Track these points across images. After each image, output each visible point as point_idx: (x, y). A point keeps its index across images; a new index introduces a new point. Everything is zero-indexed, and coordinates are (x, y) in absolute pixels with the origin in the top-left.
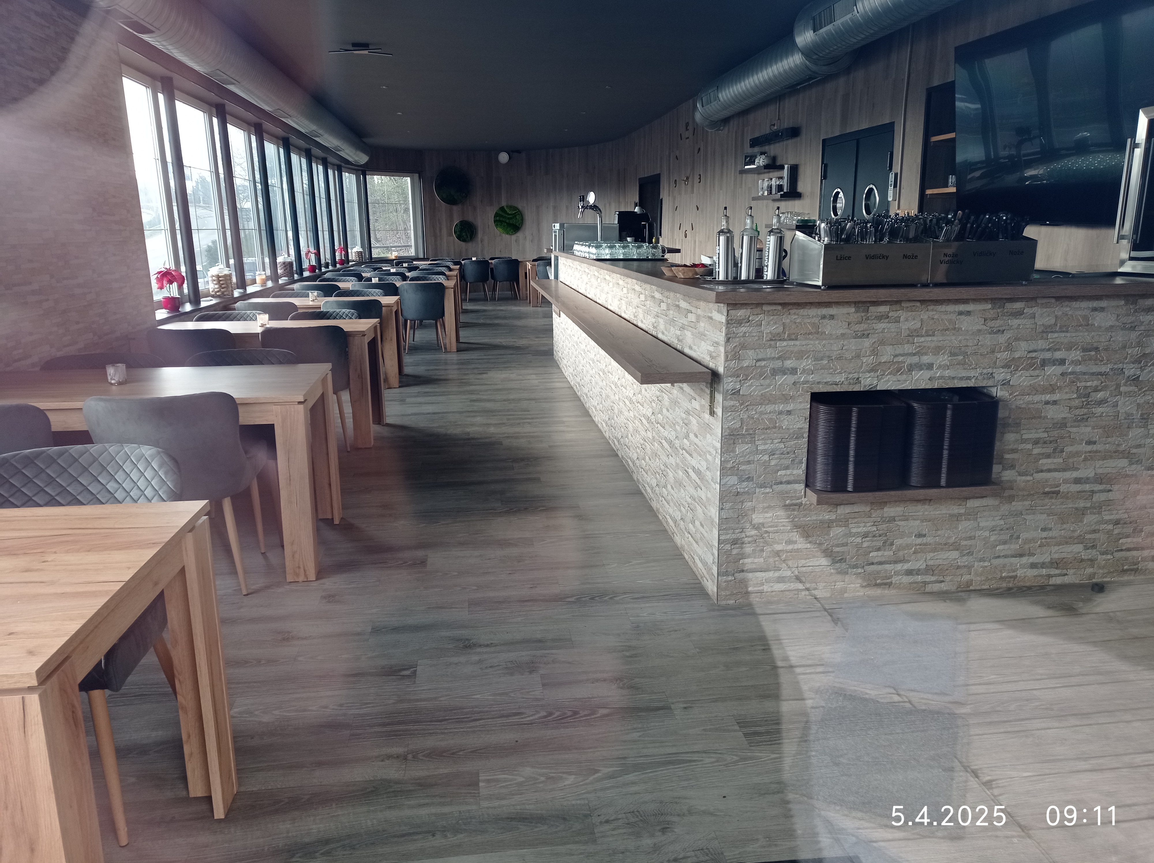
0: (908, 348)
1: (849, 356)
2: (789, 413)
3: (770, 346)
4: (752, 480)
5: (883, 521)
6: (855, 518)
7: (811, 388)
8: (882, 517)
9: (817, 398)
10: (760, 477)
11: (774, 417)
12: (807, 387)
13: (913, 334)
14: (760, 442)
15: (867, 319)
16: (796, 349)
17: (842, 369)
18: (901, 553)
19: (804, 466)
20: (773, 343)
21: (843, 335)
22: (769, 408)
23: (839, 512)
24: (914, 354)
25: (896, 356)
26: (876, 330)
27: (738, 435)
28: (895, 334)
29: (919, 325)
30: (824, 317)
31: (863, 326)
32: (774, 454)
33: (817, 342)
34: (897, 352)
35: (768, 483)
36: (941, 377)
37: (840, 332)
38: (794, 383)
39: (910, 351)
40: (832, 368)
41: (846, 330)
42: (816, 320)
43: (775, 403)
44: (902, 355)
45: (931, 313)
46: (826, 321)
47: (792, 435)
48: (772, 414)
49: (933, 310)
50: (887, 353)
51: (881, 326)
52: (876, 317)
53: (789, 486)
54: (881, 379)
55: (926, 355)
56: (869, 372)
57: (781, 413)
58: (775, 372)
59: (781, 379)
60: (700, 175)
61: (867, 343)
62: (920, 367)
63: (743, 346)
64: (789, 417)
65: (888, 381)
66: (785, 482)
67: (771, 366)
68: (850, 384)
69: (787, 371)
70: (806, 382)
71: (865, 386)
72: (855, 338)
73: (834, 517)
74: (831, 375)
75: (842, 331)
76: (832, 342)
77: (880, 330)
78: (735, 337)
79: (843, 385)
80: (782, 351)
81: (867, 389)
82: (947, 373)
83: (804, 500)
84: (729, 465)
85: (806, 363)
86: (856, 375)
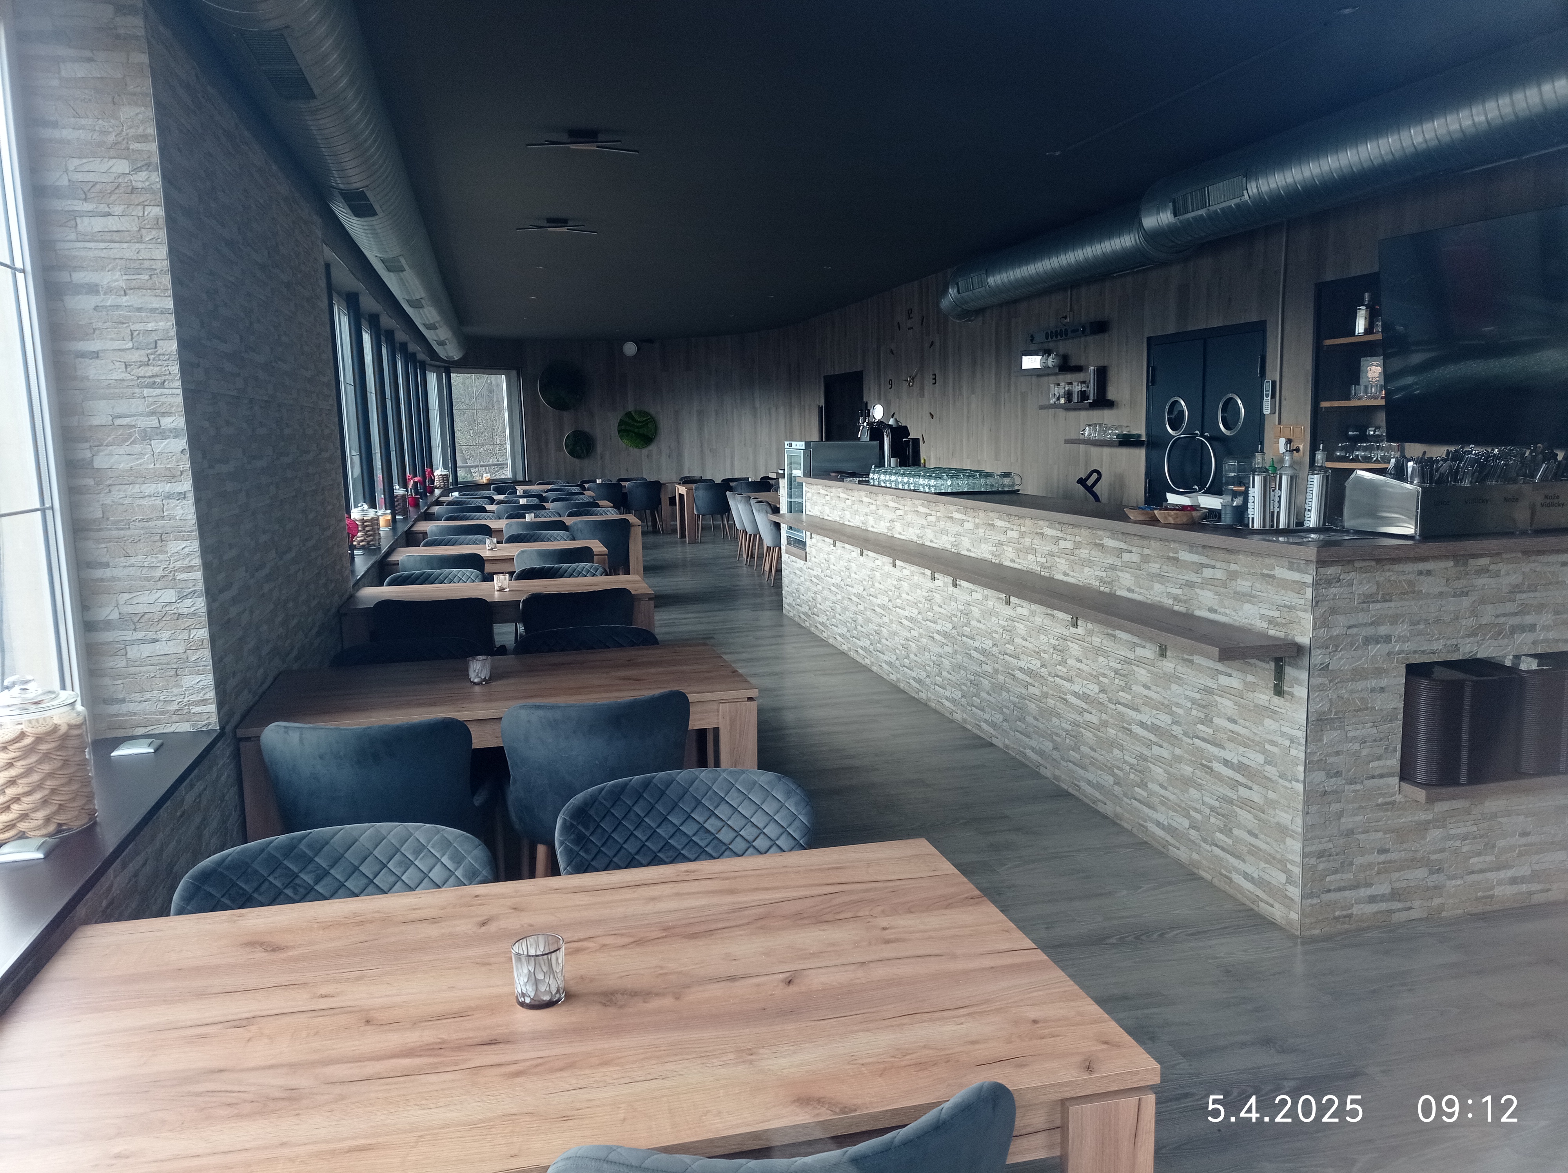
0: (1510, 607)
1: (1447, 618)
2: (1382, 690)
3: (1363, 610)
4: (1341, 776)
5: (1483, 819)
6: (1453, 816)
7: (1407, 659)
8: (1483, 814)
9: (1415, 671)
10: (1349, 771)
11: (1366, 696)
12: (1403, 657)
13: (1516, 589)
14: (1350, 728)
15: (1467, 574)
16: (1390, 613)
17: (1440, 634)
18: (1504, 857)
19: (1398, 755)
20: (1365, 605)
21: (1441, 594)
22: (1360, 685)
23: (1436, 810)
24: (1516, 614)
25: (1497, 616)
26: (1476, 586)
27: (1327, 719)
28: (1496, 590)
29: (1521, 578)
30: (1420, 573)
31: (1463, 582)
32: (1365, 742)
33: (1413, 603)
34: (1498, 612)
35: (1359, 778)
36: (1546, 640)
37: (1437, 590)
38: (1389, 654)
39: (1512, 611)
40: (1429, 634)
41: (1445, 588)
42: (1411, 577)
43: (1366, 679)
44: (1504, 615)
45: (1533, 565)
46: (1422, 578)
47: (1385, 718)
48: (1363, 693)
49: (1534, 561)
50: (1488, 614)
51: (1480, 582)
52: (1475, 571)
53: (1382, 780)
54: (1482, 644)
55: (1528, 614)
56: (1469, 636)
57: (1373, 690)
58: (1368, 640)
59: (1375, 649)
60: (935, 375)
61: (1466, 602)
62: (1522, 629)
63: (1333, 611)
64: (1383, 695)
65: (1489, 647)
66: (1378, 776)
67: (1364, 634)
68: (1448, 651)
69: (1380, 639)
70: (1401, 652)
71: (1464, 654)
72: (1454, 597)
73: (1430, 817)
74: (1427, 642)
75: (1440, 589)
76: (1429, 602)
77: (1480, 587)
78: (1325, 600)
79: (1440, 654)
80: (1375, 615)
81: (1467, 657)
82: (1551, 635)
83: (1398, 798)
84: (1316, 758)
85: (1402, 629)
86: (1454, 641)
